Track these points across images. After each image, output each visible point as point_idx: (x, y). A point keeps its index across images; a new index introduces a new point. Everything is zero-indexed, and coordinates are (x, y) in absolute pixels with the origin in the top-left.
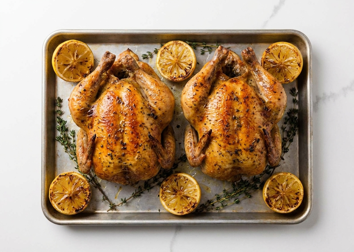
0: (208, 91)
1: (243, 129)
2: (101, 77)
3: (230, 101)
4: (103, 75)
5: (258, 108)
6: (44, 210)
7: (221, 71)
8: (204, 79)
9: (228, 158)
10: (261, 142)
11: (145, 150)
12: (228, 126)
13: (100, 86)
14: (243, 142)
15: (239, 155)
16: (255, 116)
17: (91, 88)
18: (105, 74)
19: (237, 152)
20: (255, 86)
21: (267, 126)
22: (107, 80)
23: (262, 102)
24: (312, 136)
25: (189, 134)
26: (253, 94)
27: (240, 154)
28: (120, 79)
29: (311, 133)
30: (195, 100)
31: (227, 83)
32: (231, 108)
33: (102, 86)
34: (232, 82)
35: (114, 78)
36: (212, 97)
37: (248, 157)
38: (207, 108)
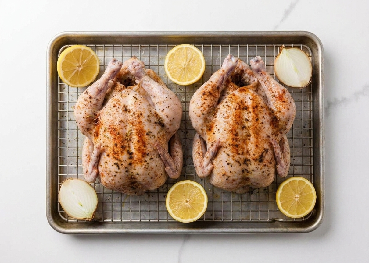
0: (217, 100)
1: (252, 139)
2: (107, 85)
3: (239, 111)
4: (109, 83)
5: (268, 117)
6: (49, 220)
7: (230, 80)
8: (213, 88)
9: (237, 168)
10: (270, 152)
11: (151, 158)
12: (237, 135)
13: (107, 94)
14: (252, 153)
15: (247, 165)
16: (264, 126)
17: (97, 95)
18: (111, 81)
19: (246, 162)
20: (265, 96)
21: (276, 136)
22: (114, 87)
23: (271, 112)
24: (324, 142)
25: (197, 143)
26: (262, 103)
27: (249, 164)
28: (126, 87)
29: (323, 139)
30: (203, 109)
31: (236, 92)
32: (239, 117)
33: (109, 94)
34: (241, 91)
35: (120, 86)
36: (221, 106)
37: (257, 168)
38: (216, 117)
